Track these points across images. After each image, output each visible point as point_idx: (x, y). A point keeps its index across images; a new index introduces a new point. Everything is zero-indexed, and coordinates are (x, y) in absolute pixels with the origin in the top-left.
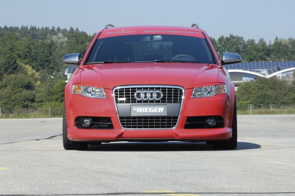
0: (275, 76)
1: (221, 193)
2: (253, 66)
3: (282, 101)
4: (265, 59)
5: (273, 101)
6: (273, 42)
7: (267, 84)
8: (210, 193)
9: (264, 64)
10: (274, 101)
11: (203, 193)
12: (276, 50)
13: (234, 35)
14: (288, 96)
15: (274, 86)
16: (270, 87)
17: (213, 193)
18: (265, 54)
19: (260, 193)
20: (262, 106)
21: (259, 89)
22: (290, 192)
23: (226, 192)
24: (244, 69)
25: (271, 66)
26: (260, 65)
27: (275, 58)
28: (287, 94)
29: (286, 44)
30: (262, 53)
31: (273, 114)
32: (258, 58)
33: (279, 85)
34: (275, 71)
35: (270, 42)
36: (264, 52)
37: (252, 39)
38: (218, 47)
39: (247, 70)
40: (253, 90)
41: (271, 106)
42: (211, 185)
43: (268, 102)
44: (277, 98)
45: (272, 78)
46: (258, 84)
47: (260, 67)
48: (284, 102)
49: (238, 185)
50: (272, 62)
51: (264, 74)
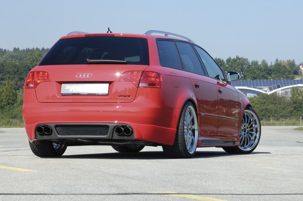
0: (275, 93)
1: (217, 194)
2: (256, 84)
3: (281, 114)
4: (266, 77)
5: (273, 114)
6: (273, 64)
7: (268, 99)
8: (207, 194)
9: (266, 82)
10: (275, 115)
11: (201, 194)
12: (276, 71)
13: (240, 57)
14: (286, 110)
15: (274, 102)
16: (271, 102)
17: (209, 194)
18: (266, 73)
19: (250, 194)
20: (264, 119)
21: (261, 103)
22: (277, 194)
23: (221, 193)
24: (248, 86)
25: (272, 84)
26: (262, 83)
27: (275, 77)
28: (285, 108)
29: (285, 65)
30: (264, 73)
31: (273, 125)
32: (260, 77)
33: (278, 100)
34: (275, 89)
35: (271, 63)
36: (265, 71)
37: (256, 61)
38: (226, 67)
39: (251, 87)
40: (256, 105)
41: (271, 118)
42: (209, 187)
43: (269, 115)
44: (276, 112)
45: (273, 94)
46: (261, 100)
47: (262, 85)
48: (283, 116)
49: (232, 187)
50: (272, 81)
51: (266, 91)
